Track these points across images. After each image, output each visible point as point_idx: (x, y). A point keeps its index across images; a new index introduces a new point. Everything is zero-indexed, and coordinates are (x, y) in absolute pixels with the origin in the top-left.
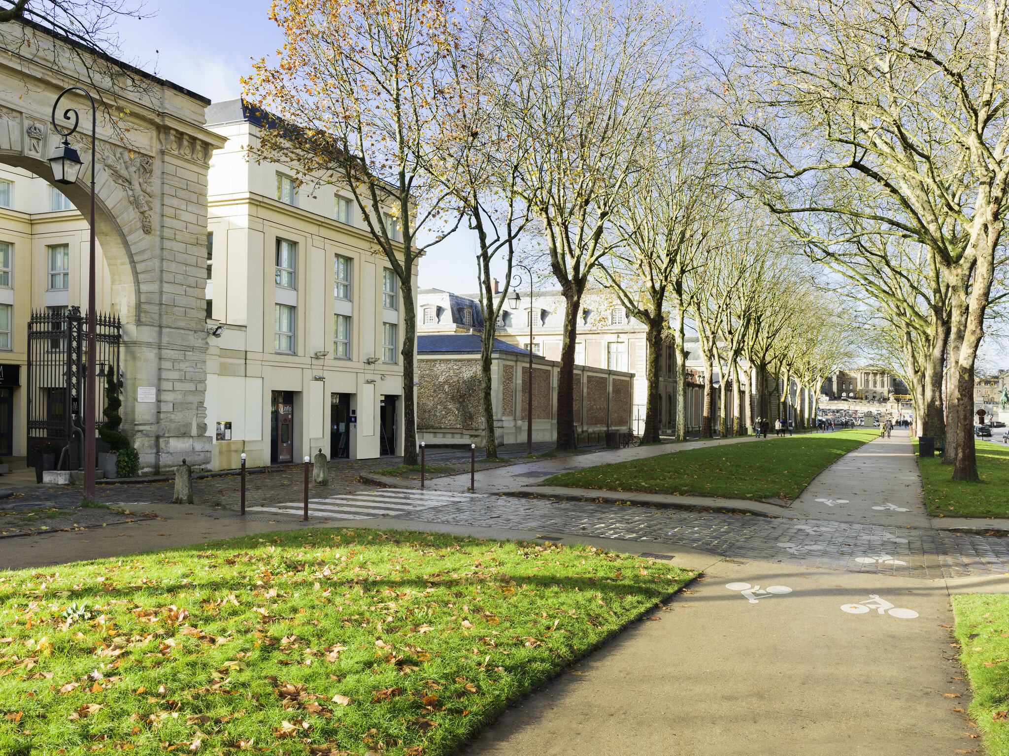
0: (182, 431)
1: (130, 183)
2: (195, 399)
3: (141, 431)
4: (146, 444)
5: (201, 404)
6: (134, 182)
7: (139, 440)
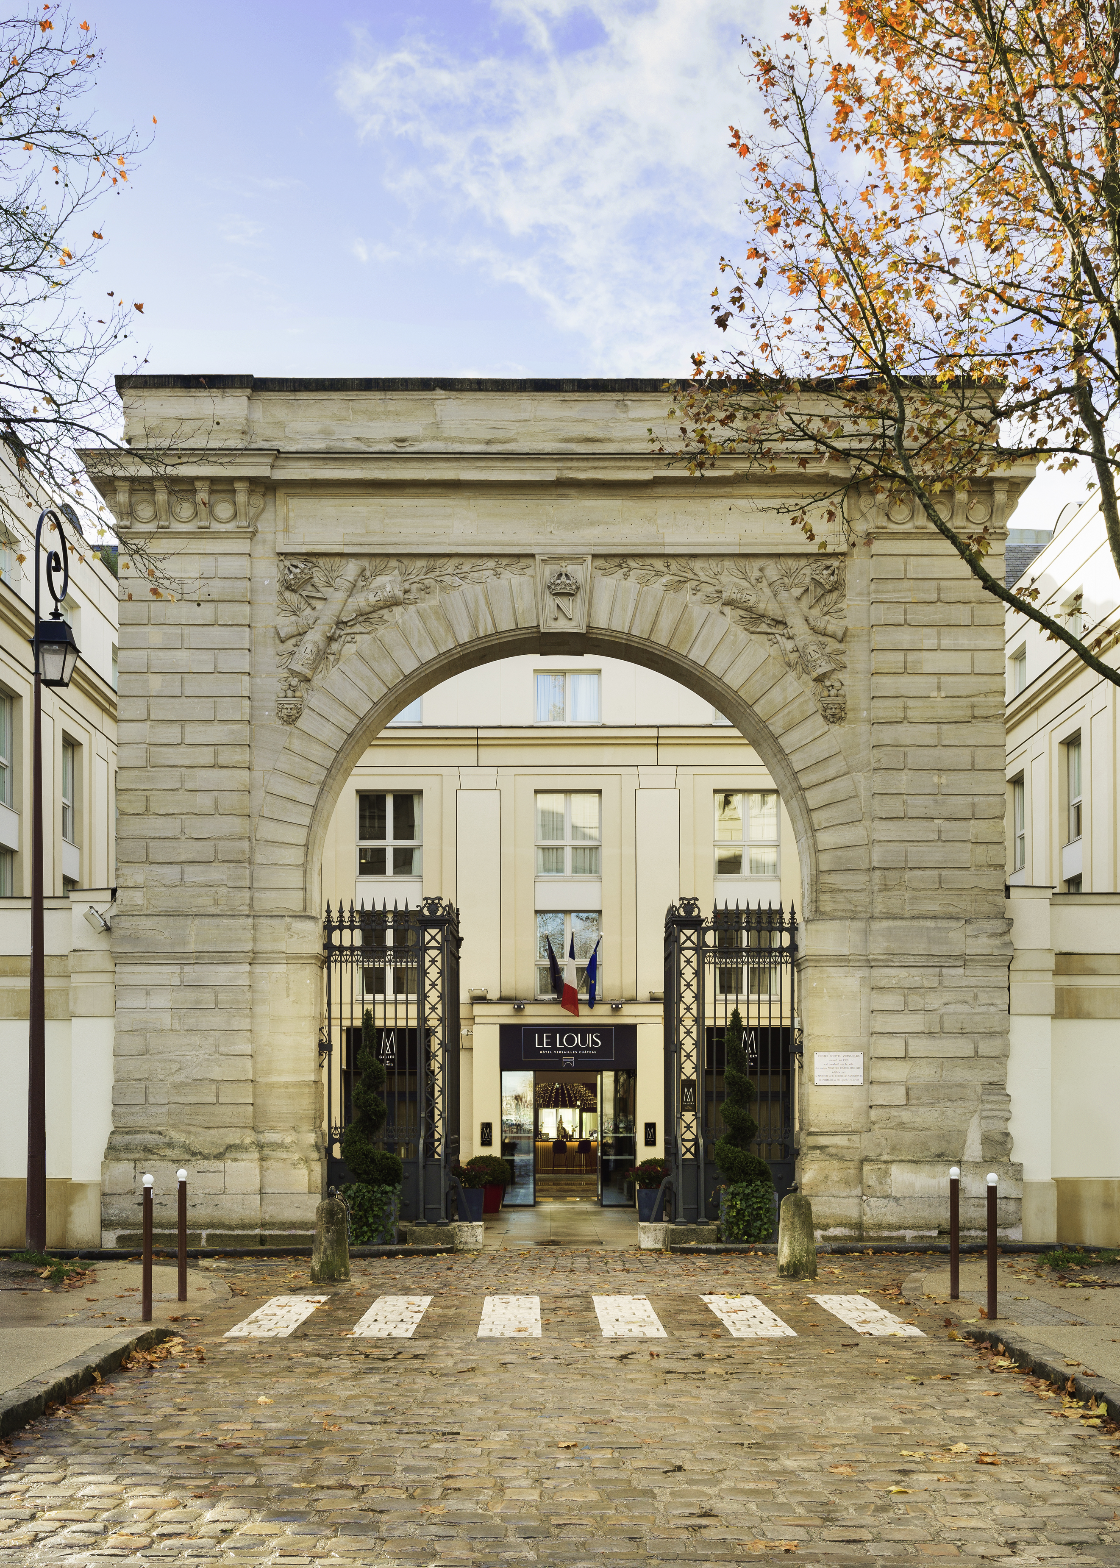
0: (935, 1149)
1: (784, 624)
2: (976, 1077)
3: (822, 1148)
4: (835, 1176)
5: (997, 1087)
6: (790, 621)
7: (815, 1166)
